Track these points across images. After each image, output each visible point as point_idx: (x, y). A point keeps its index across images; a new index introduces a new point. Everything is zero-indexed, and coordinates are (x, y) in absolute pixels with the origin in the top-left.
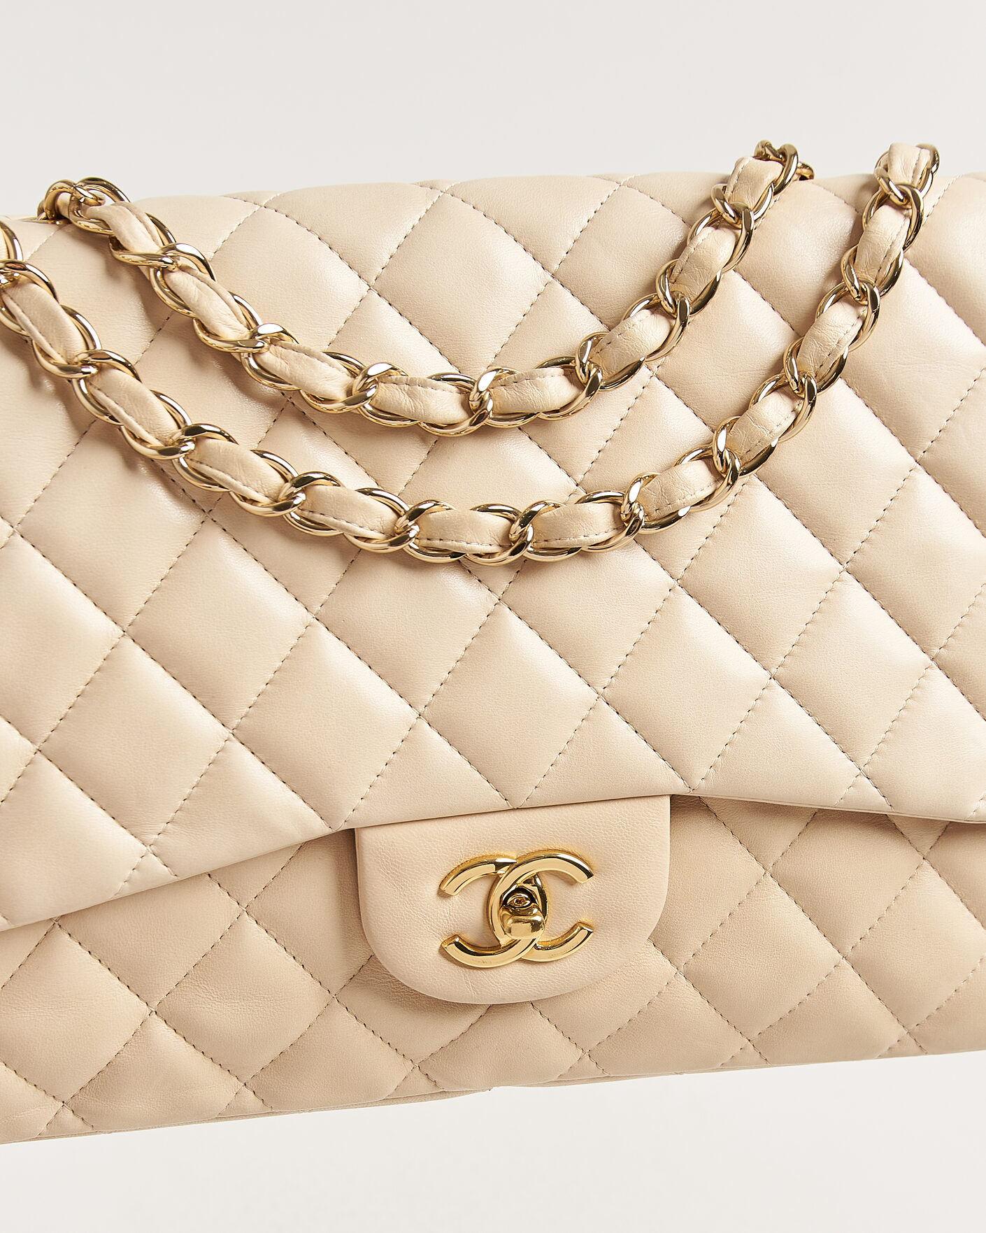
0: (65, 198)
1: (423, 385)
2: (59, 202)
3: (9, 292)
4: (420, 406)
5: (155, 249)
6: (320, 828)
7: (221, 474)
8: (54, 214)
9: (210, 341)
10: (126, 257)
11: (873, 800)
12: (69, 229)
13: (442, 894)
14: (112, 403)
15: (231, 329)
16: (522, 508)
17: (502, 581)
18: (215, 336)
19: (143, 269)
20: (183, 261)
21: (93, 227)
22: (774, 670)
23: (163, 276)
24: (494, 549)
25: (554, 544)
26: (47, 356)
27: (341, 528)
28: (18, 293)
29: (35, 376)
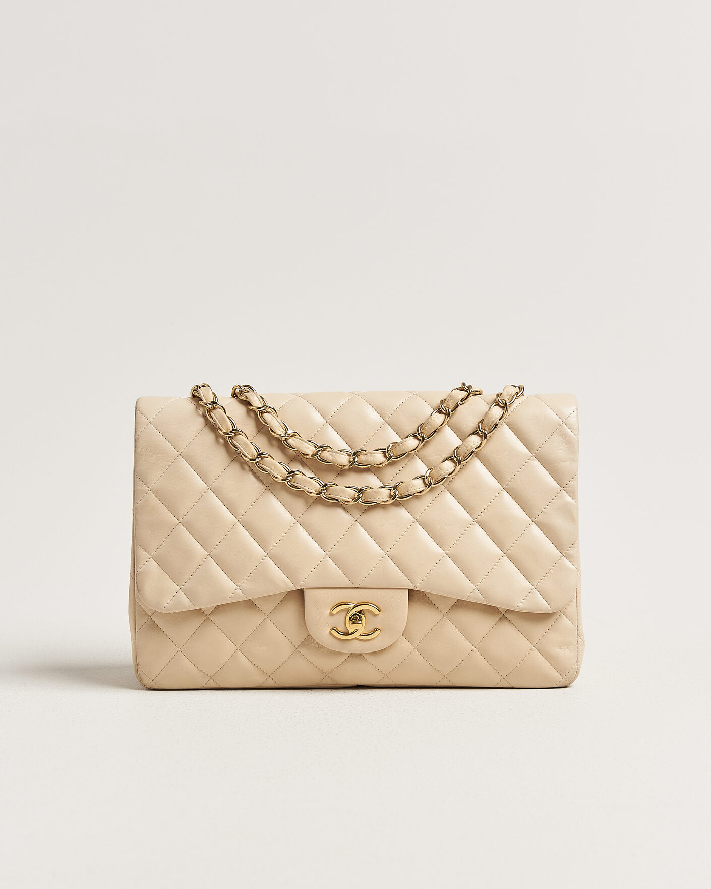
0: (237, 390)
1: (336, 453)
2: (236, 392)
3: (213, 411)
4: (334, 459)
5: (260, 406)
6: (292, 587)
7: (267, 468)
8: (235, 395)
9: (273, 434)
10: (251, 408)
11: (479, 598)
12: (238, 399)
13: (331, 614)
14: (238, 444)
15: (280, 431)
16: (359, 488)
17: (357, 514)
18: (275, 433)
19: (257, 411)
20: (269, 410)
21: (245, 399)
22: (446, 551)
23: (262, 414)
24: (350, 500)
25: (368, 500)
26: (221, 430)
27: (302, 488)
28: (214, 411)
29: (217, 436)
